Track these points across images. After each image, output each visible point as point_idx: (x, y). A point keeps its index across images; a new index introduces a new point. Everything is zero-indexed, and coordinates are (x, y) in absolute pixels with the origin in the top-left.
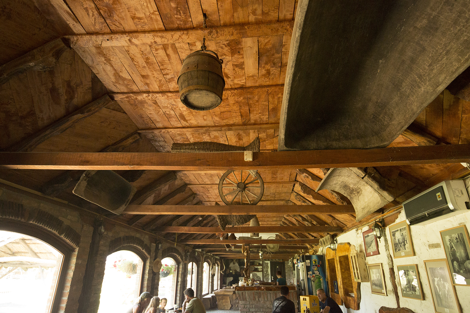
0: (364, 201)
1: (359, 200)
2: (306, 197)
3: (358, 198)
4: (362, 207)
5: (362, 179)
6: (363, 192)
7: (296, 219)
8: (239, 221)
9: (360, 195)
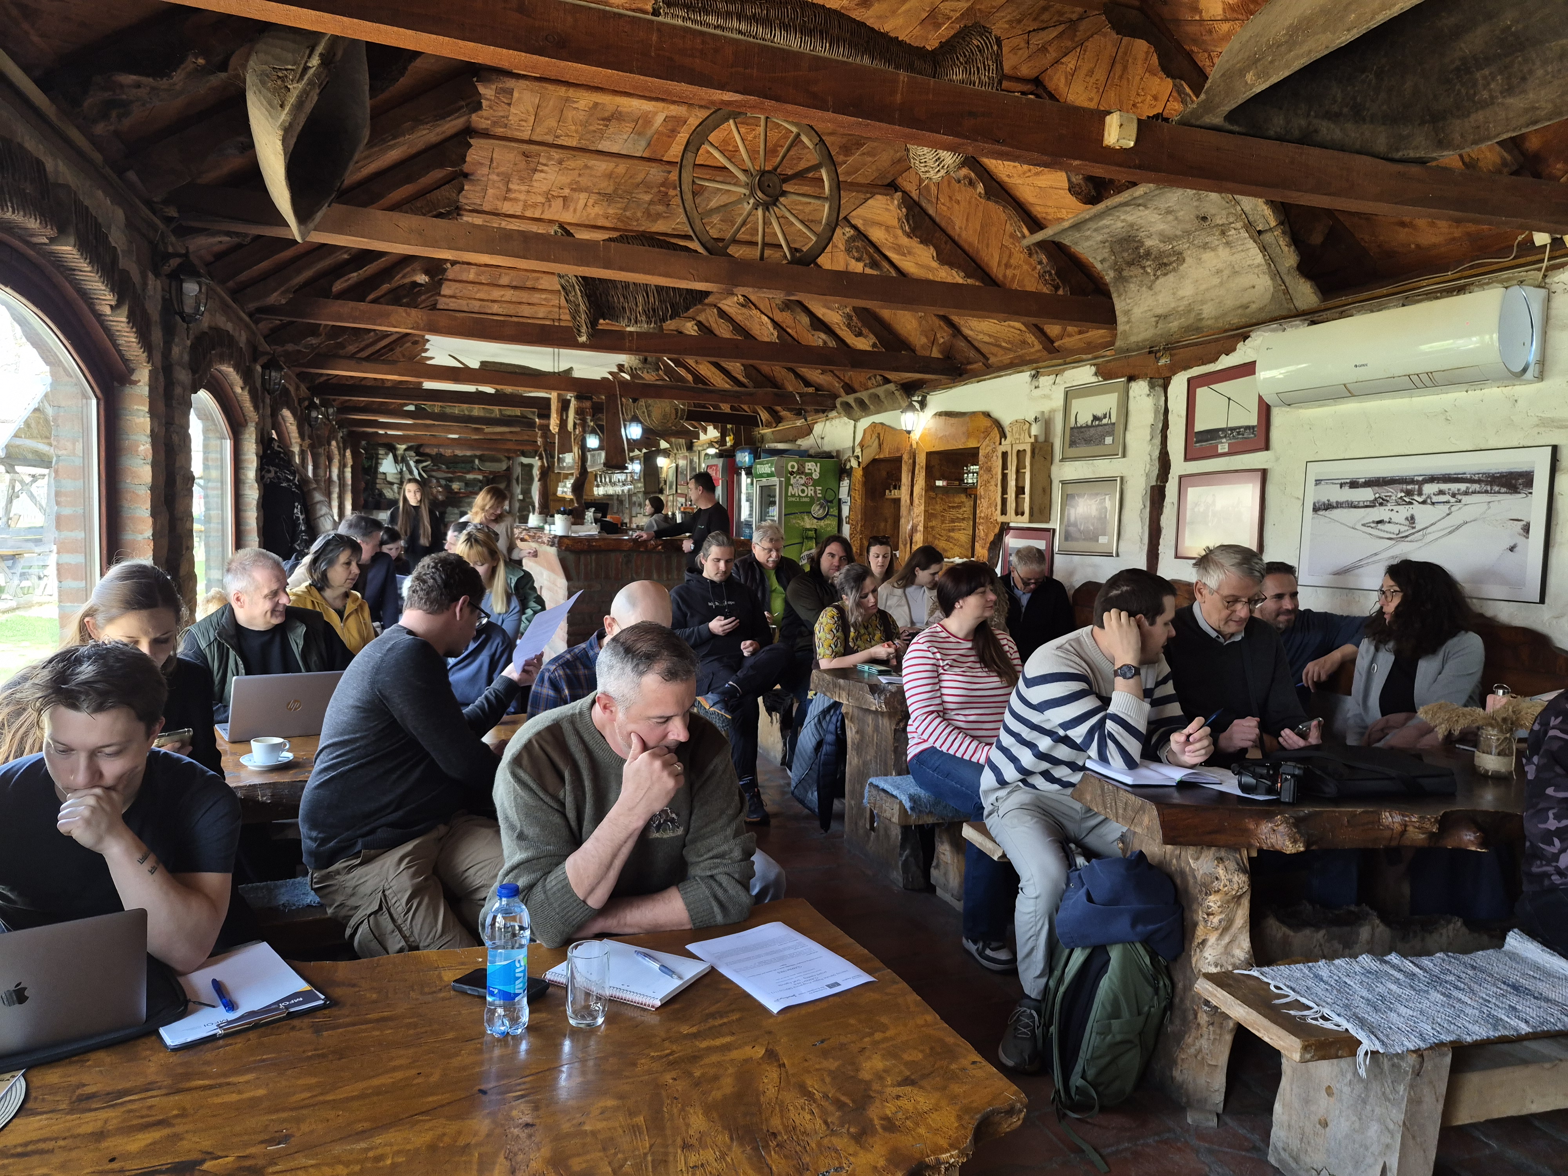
0: (1174, 294)
1: (1150, 288)
2: (890, 248)
3: (1154, 282)
4: (1160, 311)
5: (1256, 235)
6: (1185, 265)
7: (772, 320)
8: (654, 310)
9: (1165, 274)
